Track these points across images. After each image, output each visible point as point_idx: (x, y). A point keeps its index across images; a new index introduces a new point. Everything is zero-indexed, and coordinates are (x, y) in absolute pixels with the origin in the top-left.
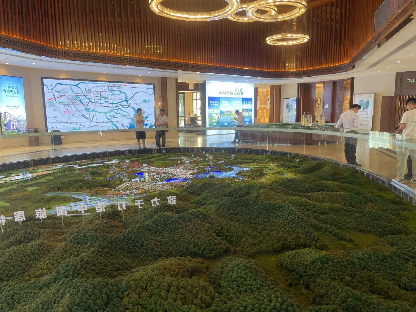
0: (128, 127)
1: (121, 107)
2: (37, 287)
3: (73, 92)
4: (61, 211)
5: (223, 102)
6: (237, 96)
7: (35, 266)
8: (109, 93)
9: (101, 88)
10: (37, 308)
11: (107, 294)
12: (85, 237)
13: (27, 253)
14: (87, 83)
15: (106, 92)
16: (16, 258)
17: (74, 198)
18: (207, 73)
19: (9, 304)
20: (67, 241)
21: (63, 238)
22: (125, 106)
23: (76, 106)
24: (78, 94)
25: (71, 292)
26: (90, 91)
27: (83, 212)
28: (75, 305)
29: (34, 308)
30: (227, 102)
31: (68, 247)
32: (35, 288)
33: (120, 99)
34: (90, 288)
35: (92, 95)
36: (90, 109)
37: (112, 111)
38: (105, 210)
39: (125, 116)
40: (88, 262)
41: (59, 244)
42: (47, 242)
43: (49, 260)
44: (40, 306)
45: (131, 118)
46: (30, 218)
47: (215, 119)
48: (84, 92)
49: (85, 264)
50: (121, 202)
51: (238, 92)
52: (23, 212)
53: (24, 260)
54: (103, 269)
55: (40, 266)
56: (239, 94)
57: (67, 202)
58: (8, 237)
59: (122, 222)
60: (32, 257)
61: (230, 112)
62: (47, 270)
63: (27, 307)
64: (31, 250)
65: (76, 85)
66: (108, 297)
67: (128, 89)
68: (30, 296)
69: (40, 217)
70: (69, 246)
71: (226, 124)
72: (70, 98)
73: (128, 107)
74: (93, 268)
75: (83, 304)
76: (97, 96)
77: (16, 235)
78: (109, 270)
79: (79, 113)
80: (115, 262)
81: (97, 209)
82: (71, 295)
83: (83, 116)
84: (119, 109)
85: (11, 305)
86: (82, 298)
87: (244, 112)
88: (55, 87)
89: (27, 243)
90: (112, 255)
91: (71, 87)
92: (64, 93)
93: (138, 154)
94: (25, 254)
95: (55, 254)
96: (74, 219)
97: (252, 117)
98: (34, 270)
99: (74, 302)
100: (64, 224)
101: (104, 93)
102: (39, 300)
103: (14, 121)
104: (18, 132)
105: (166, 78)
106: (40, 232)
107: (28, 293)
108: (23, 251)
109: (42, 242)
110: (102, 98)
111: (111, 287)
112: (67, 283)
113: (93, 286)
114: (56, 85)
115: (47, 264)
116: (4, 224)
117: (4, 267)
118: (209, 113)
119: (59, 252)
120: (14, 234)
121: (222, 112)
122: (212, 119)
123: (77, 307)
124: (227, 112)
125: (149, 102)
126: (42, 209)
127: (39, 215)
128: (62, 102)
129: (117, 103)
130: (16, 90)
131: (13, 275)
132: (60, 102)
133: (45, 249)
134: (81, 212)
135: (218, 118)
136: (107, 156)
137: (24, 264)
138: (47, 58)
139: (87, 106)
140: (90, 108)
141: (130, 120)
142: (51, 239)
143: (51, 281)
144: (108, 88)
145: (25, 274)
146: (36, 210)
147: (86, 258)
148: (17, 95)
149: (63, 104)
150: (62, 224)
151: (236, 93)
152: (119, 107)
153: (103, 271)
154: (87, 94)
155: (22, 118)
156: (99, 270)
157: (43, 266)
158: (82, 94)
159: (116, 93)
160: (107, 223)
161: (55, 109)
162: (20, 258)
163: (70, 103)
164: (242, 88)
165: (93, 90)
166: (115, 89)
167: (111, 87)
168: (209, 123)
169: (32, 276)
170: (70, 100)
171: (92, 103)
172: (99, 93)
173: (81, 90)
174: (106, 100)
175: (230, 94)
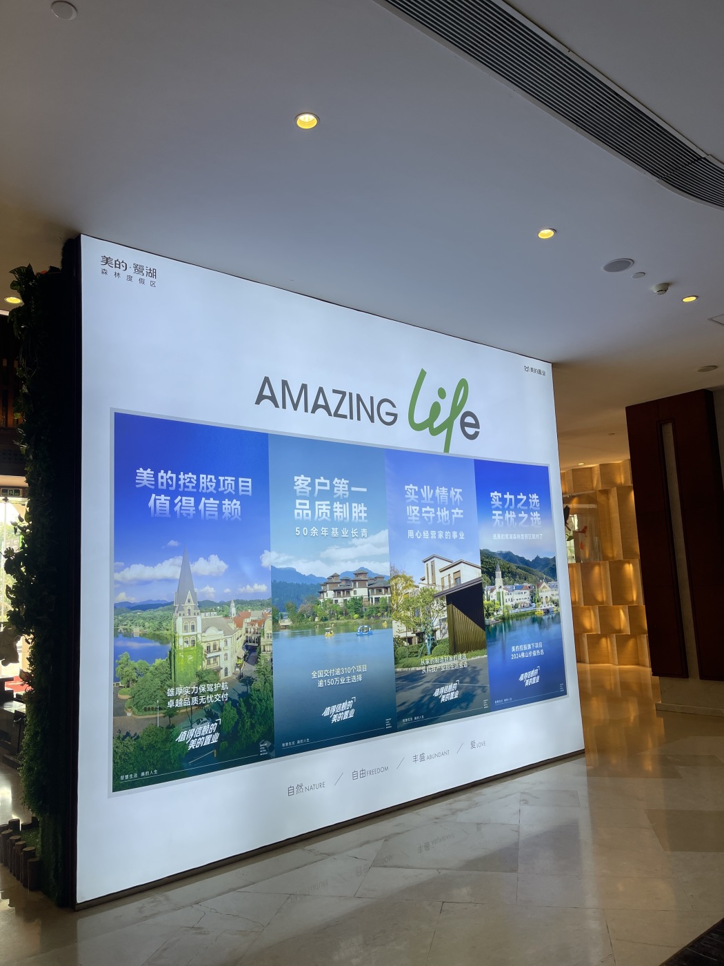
6: (429, 444)
47: (202, 678)
51: (436, 409)
56: (448, 425)
61: (378, 584)
118: (122, 609)
121: (290, 592)
124: (344, 584)
135: (252, 650)
151: (421, 416)
164: (463, 384)
168: (120, 737)
175: (372, 419)
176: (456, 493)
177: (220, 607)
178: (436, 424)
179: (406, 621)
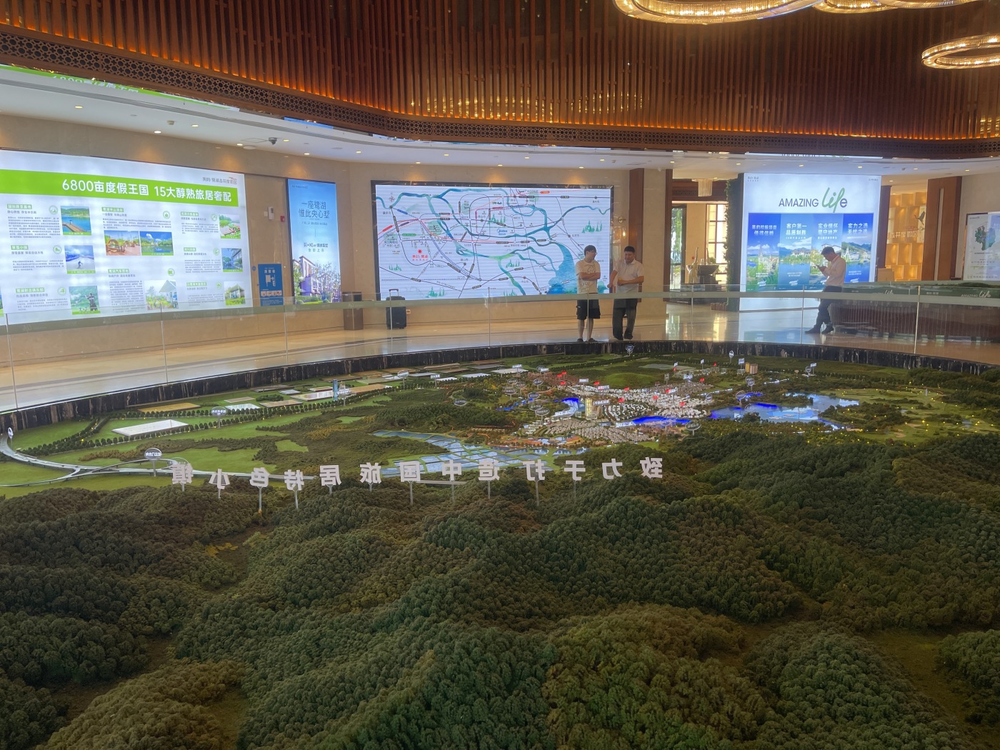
0: (548, 290)
1: (533, 244)
2: (365, 628)
3: (434, 213)
4: (410, 470)
5: (789, 225)
6: (830, 211)
7: (360, 582)
8: (510, 212)
9: (492, 200)
10: (368, 670)
11: (510, 665)
12: (459, 532)
13: (345, 553)
14: (463, 190)
15: (502, 211)
16: (324, 561)
17: (432, 446)
18: (747, 154)
19: (310, 656)
20: (423, 538)
21: (413, 529)
22: (543, 240)
23: (437, 242)
24: (442, 216)
25: (436, 647)
26: (468, 207)
27: (452, 478)
28: (446, 677)
29: (362, 669)
30: (799, 225)
31: (425, 551)
32: (361, 627)
33: (531, 226)
34: (476, 645)
35: (473, 216)
36: (466, 250)
37: (513, 253)
38: (498, 478)
39: (543, 265)
40: (466, 589)
41: (405, 543)
42: (382, 534)
43: (387, 573)
44: (374, 668)
45: (555, 270)
46: (351, 481)
47: (763, 271)
48: (457, 211)
49: (462, 592)
50: (533, 463)
51: (832, 199)
52: (337, 467)
53: (338, 568)
54: (498, 609)
55: (369, 583)
56: (836, 204)
57: (417, 454)
58: (308, 517)
59: (534, 507)
60: (355, 563)
61: (806, 251)
62: (384, 595)
63: (348, 666)
64: (352, 549)
65: (440, 197)
66: (513, 671)
67: (551, 201)
68: (351, 644)
69: (369, 481)
70: (427, 548)
71: (794, 283)
72: (427, 225)
73: (551, 243)
74: (477, 602)
75: (461, 676)
76: (482, 221)
77: (323, 514)
78: (510, 614)
79: (444, 259)
80: (523, 596)
81: (481, 474)
82: (436, 653)
83: (451, 266)
84: (530, 248)
85: (316, 659)
86: (459, 664)
87: (847, 251)
88: (397, 202)
89: (343, 532)
90: (514, 580)
91: (429, 200)
92: (415, 215)
93: (567, 353)
94: (341, 554)
95: (399, 562)
96: (433, 491)
97: (868, 264)
98: (358, 591)
99: (443, 671)
100: (414, 501)
101: (498, 212)
102: (370, 655)
103: (318, 275)
104: (323, 298)
105: (642, 170)
106: (368, 512)
107: (348, 638)
108: (336, 549)
109: (374, 534)
110: (492, 225)
111: (519, 652)
112: (427, 628)
113: (482, 641)
114: (400, 197)
115: (383, 582)
116: (300, 489)
117: (301, 578)
118: (748, 255)
119: (407, 560)
120: (318, 512)
121: (784, 253)
122: (757, 271)
123: (448, 682)
124: (798, 251)
125: (597, 230)
126: (373, 464)
127: (367, 477)
128: (410, 235)
129: (526, 236)
130: (323, 210)
131: (316, 597)
133: (378, 548)
134: (448, 477)
135: (774, 267)
136: (499, 357)
137: (338, 575)
138: (384, 140)
139: (462, 244)
140: (467, 248)
141: (553, 275)
142: (390, 530)
143: (395, 618)
144: (508, 200)
145: (341, 597)
146: (361, 466)
147: (464, 580)
148: (323, 220)
149: (411, 238)
150: (409, 499)
151: (826, 202)
152: (529, 245)
153: (498, 612)
154: (463, 215)
155: (332, 269)
156: (490, 609)
157: (375, 584)
158: (451, 217)
159: (524, 210)
160: (503, 507)
161: (397, 250)
162: (332, 562)
163: (426, 237)
165: (474, 206)
166: (522, 201)
167: (515, 197)
168: (748, 281)
169: (355, 602)
170: (427, 230)
171: (472, 235)
172: (487, 212)
173: (450, 206)
174: (502, 228)
175: (810, 206)
176: (836, 225)
177: (768, 256)
178: (831, 204)
179: (814, 262)
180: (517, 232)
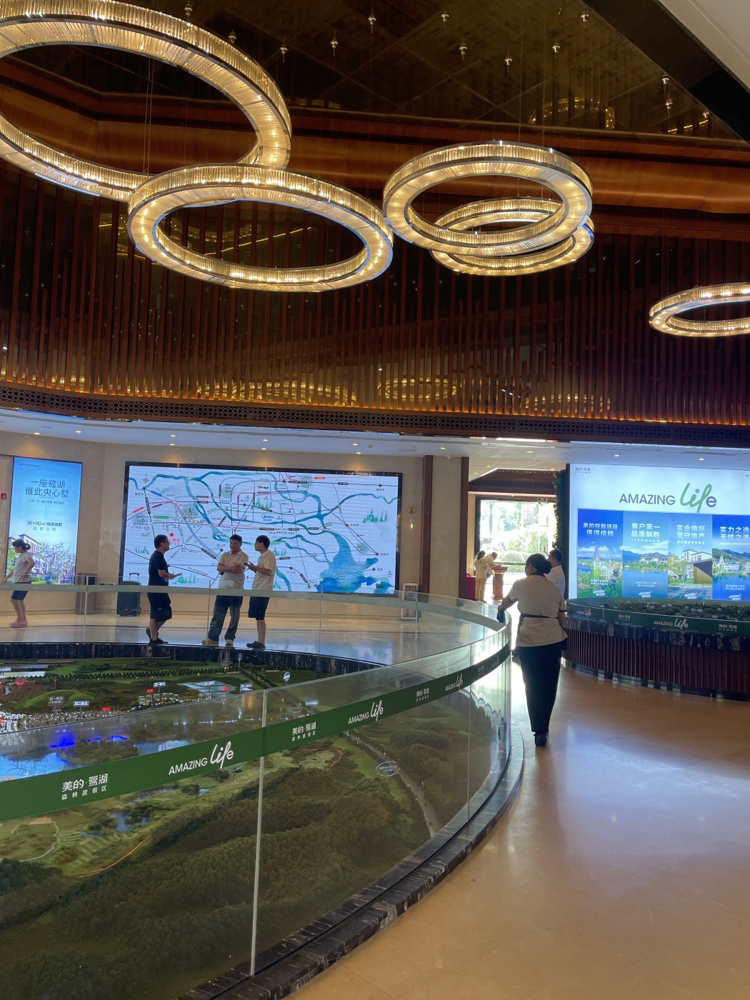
0: (318, 583)
1: (303, 532)
3: (191, 495)
5: (634, 525)
6: (694, 510)
8: (277, 497)
9: (257, 484)
14: (226, 473)
15: (269, 496)
22: (315, 529)
23: (192, 526)
24: (200, 499)
26: (230, 491)
30: (650, 526)
33: (302, 513)
35: (234, 500)
37: (279, 540)
39: (314, 556)
45: (328, 562)
47: (600, 578)
48: (216, 494)
51: (694, 497)
56: (700, 502)
61: (661, 557)
65: (199, 479)
67: (325, 487)
72: (181, 508)
73: (324, 532)
76: (245, 505)
79: (198, 544)
83: (205, 551)
84: (299, 536)
87: (722, 560)
88: (151, 483)
91: (187, 483)
92: (170, 498)
101: (264, 496)
103: (43, 554)
104: (47, 579)
105: (432, 456)
110: (256, 510)
114: (154, 479)
118: (579, 558)
121: (629, 558)
122: (591, 577)
124: (650, 556)
125: (381, 520)
128: (163, 517)
129: (295, 523)
130: (60, 490)
132: (158, 517)
135: (616, 573)
139: (220, 529)
141: (326, 566)
144: (276, 485)
148: (60, 499)
149: (163, 520)
151: (686, 500)
152: (298, 533)
154: (223, 498)
155: (65, 548)
158: (210, 500)
159: (293, 496)
161: (146, 532)
163: (180, 520)
164: (709, 486)
165: (237, 490)
166: (292, 487)
167: (284, 481)
168: (579, 589)
170: (181, 513)
171: (232, 519)
172: (251, 496)
173: (209, 489)
174: (268, 514)
175: (664, 503)
176: (702, 528)
177: (607, 560)
178: (693, 503)
179: (674, 571)
180: (285, 518)
